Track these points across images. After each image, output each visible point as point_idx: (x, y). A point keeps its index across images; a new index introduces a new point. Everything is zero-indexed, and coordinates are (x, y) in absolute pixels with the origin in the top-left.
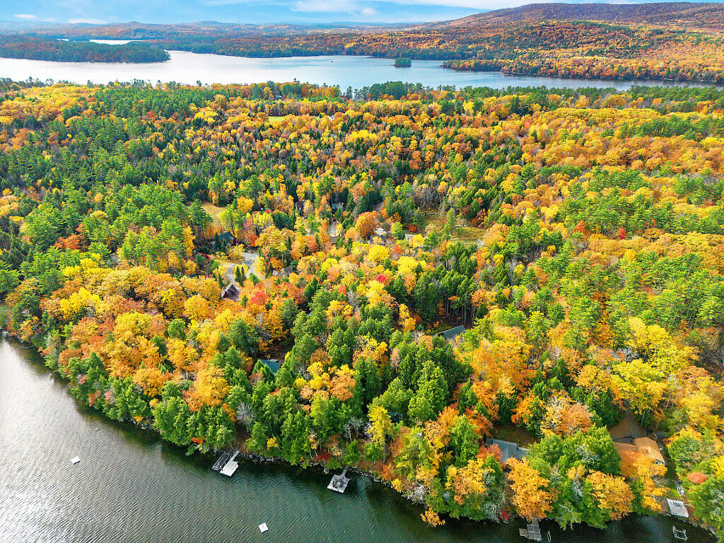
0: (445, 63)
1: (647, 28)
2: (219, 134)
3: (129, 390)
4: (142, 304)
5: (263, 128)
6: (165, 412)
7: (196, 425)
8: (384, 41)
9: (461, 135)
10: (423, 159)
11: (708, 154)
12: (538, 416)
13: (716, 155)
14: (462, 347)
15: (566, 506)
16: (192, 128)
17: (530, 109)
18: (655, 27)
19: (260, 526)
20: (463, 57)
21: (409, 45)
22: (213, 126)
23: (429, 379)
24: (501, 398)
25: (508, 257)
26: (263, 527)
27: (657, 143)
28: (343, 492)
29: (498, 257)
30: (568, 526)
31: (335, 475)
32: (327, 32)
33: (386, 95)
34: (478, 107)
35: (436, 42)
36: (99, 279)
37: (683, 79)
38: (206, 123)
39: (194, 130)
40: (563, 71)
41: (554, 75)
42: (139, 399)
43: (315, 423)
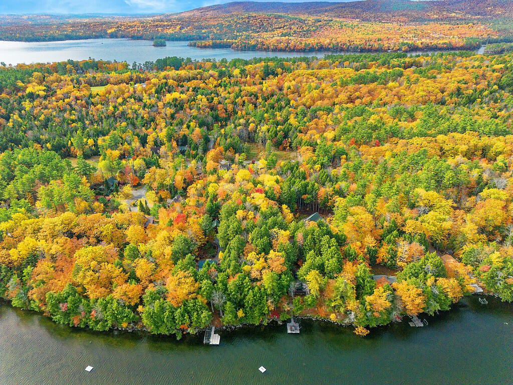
0: (190, 43)
1: (312, 19)
2: (55, 103)
3: (115, 305)
4: (84, 240)
5: (91, 96)
6: (154, 313)
7: (183, 316)
8: (138, 28)
9: (244, 91)
10: (226, 110)
11: (394, 92)
12: (394, 256)
13: (398, 93)
14: (336, 225)
15: (432, 302)
16: (27, 100)
17: (276, 72)
18: (316, 18)
19: (260, 369)
20: (200, 39)
21: (158, 30)
22: (45, 98)
23: (329, 247)
24: (369, 251)
25: (323, 166)
26: (262, 369)
27: (364, 89)
28: (299, 332)
29: (317, 167)
30: (435, 313)
31: (288, 324)
32: (86, 20)
33: (168, 67)
34: (243, 72)
35: (178, 27)
36: (36, 228)
37: (342, 50)
38: (38, 96)
39: (30, 101)
40: (272, 47)
41: (267, 49)
42: (126, 309)
43: (269, 292)
